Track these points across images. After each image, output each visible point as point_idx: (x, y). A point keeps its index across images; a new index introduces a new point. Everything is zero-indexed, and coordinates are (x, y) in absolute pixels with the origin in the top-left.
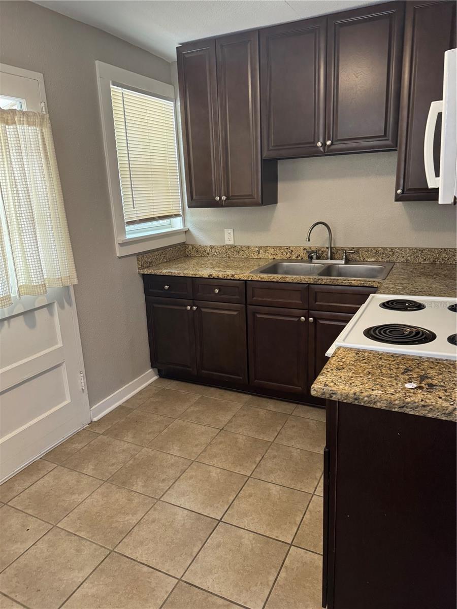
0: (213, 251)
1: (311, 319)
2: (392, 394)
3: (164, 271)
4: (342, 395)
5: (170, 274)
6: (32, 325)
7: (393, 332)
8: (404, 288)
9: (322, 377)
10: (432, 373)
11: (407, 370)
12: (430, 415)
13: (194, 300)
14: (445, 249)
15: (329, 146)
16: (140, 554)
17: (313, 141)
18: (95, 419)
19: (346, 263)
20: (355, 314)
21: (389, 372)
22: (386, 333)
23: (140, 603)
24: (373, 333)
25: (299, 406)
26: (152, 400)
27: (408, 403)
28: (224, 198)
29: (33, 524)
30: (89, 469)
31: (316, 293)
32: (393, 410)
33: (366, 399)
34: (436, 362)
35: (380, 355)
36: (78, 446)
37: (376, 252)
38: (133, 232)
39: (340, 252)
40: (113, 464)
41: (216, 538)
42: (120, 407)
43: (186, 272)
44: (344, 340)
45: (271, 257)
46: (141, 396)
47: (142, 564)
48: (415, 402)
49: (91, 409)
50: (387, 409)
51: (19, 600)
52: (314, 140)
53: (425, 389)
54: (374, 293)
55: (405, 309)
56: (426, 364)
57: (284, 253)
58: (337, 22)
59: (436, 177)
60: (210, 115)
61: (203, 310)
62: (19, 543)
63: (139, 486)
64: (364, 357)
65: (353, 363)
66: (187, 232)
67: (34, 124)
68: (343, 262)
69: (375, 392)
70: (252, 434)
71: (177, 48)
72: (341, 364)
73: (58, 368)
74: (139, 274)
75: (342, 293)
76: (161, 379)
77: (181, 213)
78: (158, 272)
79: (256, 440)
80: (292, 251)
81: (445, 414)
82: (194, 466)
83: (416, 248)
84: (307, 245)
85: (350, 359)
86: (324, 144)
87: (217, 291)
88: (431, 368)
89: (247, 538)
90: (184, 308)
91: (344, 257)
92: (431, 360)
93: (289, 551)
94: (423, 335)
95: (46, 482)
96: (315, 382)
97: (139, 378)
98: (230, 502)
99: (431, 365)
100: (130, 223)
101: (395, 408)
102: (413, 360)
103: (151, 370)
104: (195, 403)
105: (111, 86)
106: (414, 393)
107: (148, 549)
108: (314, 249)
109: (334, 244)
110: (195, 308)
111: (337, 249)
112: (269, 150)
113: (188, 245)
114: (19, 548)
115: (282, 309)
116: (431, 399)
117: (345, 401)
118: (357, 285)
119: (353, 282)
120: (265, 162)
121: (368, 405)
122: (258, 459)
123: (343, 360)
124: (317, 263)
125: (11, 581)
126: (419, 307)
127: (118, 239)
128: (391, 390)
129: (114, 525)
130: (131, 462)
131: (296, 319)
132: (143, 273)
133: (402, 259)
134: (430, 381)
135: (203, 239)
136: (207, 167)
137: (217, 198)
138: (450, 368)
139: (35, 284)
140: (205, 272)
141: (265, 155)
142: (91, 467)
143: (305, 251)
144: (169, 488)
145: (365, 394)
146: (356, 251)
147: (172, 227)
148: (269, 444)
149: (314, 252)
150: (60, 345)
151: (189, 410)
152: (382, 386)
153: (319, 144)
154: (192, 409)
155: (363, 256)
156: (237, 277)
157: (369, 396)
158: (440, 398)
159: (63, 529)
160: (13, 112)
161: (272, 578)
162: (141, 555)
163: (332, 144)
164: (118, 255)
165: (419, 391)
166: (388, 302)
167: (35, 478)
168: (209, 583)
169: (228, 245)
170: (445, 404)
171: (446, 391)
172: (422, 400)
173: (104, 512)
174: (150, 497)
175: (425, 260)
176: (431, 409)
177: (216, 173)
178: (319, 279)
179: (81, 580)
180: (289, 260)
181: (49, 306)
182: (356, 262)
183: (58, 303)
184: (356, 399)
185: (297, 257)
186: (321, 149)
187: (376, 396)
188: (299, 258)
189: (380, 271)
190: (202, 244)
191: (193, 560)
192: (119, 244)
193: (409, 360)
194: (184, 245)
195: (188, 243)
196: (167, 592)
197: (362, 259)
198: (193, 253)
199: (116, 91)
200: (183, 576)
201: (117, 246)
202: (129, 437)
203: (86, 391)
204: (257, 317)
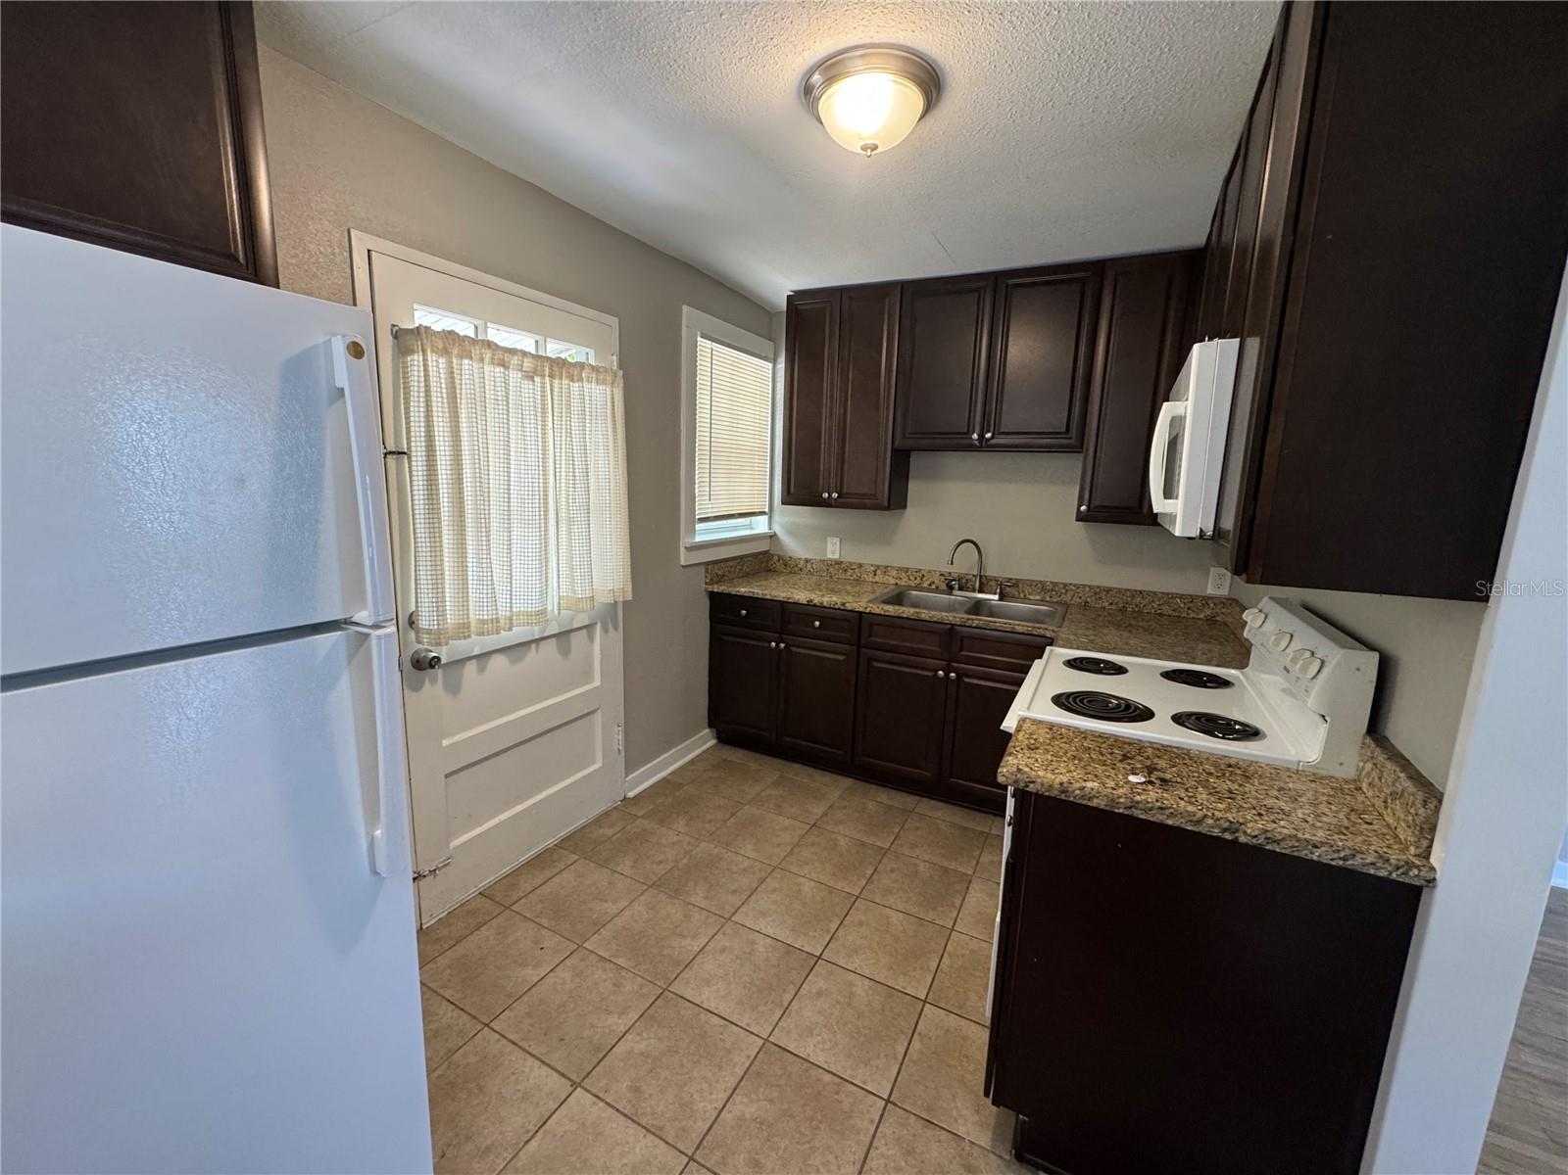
0: (809, 566)
1: (953, 674)
2: (1114, 789)
3: (743, 590)
4: (1042, 785)
5: (751, 595)
6: (565, 651)
7: (1094, 703)
8: (1092, 641)
9: (1010, 758)
10: (1162, 763)
11: (1125, 757)
12: (1170, 822)
13: (782, 633)
14: (1140, 592)
15: (988, 440)
16: (708, 997)
17: (966, 431)
18: (631, 795)
19: (1001, 599)
20: (1027, 673)
21: (1101, 757)
22: (1083, 703)
23: (710, 1070)
24: (1063, 701)
25: (924, 799)
26: (710, 774)
27: (1138, 802)
28: (835, 495)
29: (550, 941)
30: (626, 866)
31: (962, 638)
32: (1116, 811)
33: (1078, 792)
34: (1163, 750)
35: (1084, 734)
36: (609, 832)
37: (1042, 587)
38: (704, 533)
39: (993, 583)
40: (660, 862)
41: (816, 983)
42: (665, 780)
43: (775, 593)
44: (1028, 708)
45: (893, 581)
46: (693, 767)
47: (711, 1012)
48: (1148, 802)
49: (627, 779)
50: (1107, 808)
51: (534, 1052)
52: (968, 430)
53: (1157, 785)
54: (1051, 645)
55: (1100, 672)
56: (1150, 750)
57: (911, 578)
58: (1011, 282)
59: (1165, 498)
60: (825, 385)
61: (794, 649)
62: (530, 968)
63: (698, 897)
64: (1061, 734)
65: (1048, 742)
66: (773, 537)
67: (604, 382)
68: (996, 597)
69: (1089, 785)
70: (858, 836)
71: (789, 296)
72: (1033, 742)
73: (591, 716)
74: (706, 590)
75: (999, 640)
76: (720, 744)
77: (767, 510)
78: (733, 591)
79: (863, 844)
80: (923, 576)
81: (1191, 821)
82: (777, 874)
83: (1098, 587)
84: (947, 569)
85: (1043, 735)
86: (981, 436)
87: (817, 623)
88: (1159, 757)
89: (861, 987)
90: (766, 645)
91: (998, 591)
92: (1155, 746)
93: (922, 1010)
94: (1134, 711)
95: (564, 880)
96: (1002, 764)
97: (693, 739)
98: (833, 931)
99: (1157, 752)
100: (702, 520)
101: (1119, 808)
102: (1130, 744)
103: (707, 730)
104: (772, 783)
105: (699, 339)
106: (1144, 790)
107: (718, 990)
108: (955, 576)
109: (985, 571)
110: (782, 645)
111: (989, 579)
112: (904, 438)
113: (772, 555)
114: (532, 974)
115: (913, 658)
116: (1169, 799)
117: (1047, 794)
118: (1021, 631)
119: (1017, 627)
120: (896, 451)
121: (1078, 802)
122: (869, 872)
123: (1034, 737)
124: (959, 596)
125: (521, 1022)
126: (1120, 670)
127: (685, 541)
128: (1112, 784)
129: (666, 951)
130: (685, 861)
131: (930, 674)
132: (711, 590)
133: (1079, 600)
134: (1162, 775)
135: (795, 548)
136: (814, 452)
137: (826, 495)
138: (1184, 759)
139: (580, 596)
140: (801, 596)
141: (897, 442)
142: (628, 863)
143: (943, 578)
144: (743, 904)
145: (1077, 785)
146: (1015, 584)
147: (752, 528)
148: (883, 852)
149: (954, 580)
150: (597, 683)
151: (763, 794)
152: (1096, 776)
153: (975, 436)
154: (769, 791)
155: (1023, 592)
156: (849, 607)
157: (1082, 789)
158: (1182, 799)
159: (592, 952)
160: (581, 366)
161: (901, 1049)
162: (708, 1000)
163: (993, 437)
164: (683, 563)
165: (1150, 787)
166: (1075, 660)
167: (547, 874)
168: (809, 1049)
169: (829, 560)
170: (1190, 808)
171: (1187, 790)
172: (1157, 801)
173: (651, 931)
174: (716, 914)
175: (1111, 604)
176: (1172, 813)
177: (826, 460)
178: (969, 619)
179: (623, 1029)
180: (918, 588)
181: (590, 627)
182: (1014, 598)
183: (602, 622)
184: (1063, 792)
185: (930, 585)
186: (977, 443)
187: (1092, 789)
188: (933, 587)
189: (1051, 615)
190: (791, 555)
191: (784, 1013)
192: (686, 548)
193: (1124, 743)
194: (766, 554)
195: (771, 552)
196: (748, 1057)
197: (1022, 596)
198: (779, 566)
199: (704, 345)
200: (770, 1034)
201: (682, 550)
202: (680, 824)
203: (623, 754)
204: (873, 666)
